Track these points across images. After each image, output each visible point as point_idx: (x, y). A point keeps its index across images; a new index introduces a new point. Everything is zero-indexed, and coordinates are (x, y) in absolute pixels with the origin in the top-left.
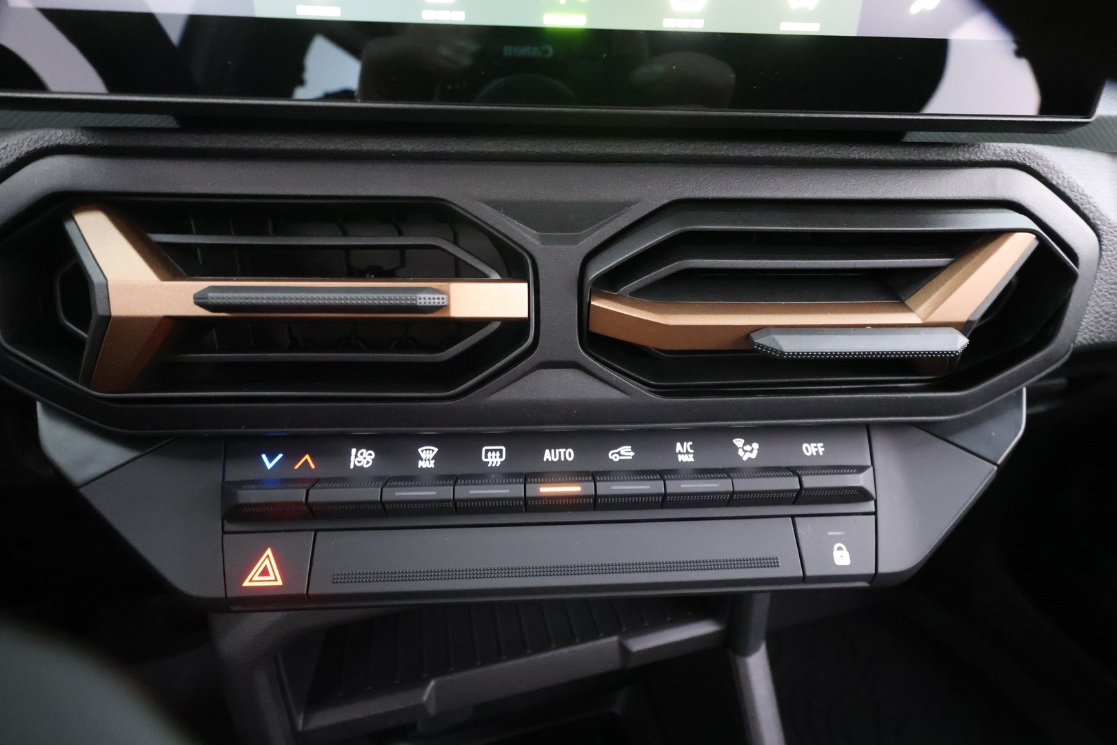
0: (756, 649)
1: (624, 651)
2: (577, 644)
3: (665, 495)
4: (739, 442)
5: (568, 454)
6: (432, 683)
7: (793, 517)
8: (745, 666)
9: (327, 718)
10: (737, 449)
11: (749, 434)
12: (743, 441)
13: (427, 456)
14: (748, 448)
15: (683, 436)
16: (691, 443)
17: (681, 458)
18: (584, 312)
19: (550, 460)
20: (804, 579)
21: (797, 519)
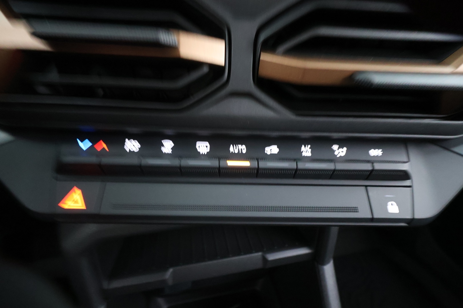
0: (328, 262)
1: (265, 260)
2: (241, 255)
3: (297, 170)
4: (335, 147)
5: (243, 148)
6: (171, 270)
7: (366, 186)
8: (323, 270)
9: (117, 284)
10: (334, 151)
11: (341, 143)
12: (338, 146)
13: (168, 146)
14: (341, 150)
15: (306, 141)
16: (309, 146)
17: (304, 154)
18: (256, 63)
19: (233, 152)
20: (372, 220)
21: (369, 188)
